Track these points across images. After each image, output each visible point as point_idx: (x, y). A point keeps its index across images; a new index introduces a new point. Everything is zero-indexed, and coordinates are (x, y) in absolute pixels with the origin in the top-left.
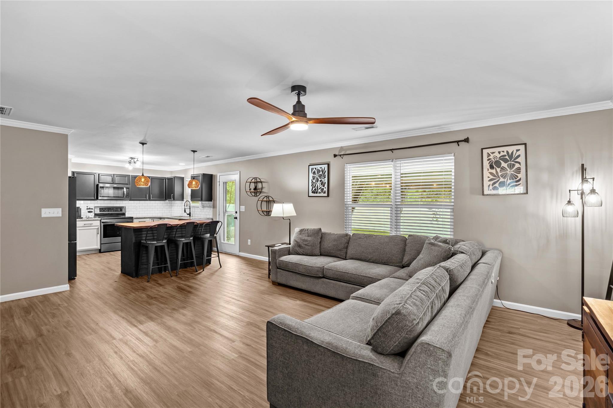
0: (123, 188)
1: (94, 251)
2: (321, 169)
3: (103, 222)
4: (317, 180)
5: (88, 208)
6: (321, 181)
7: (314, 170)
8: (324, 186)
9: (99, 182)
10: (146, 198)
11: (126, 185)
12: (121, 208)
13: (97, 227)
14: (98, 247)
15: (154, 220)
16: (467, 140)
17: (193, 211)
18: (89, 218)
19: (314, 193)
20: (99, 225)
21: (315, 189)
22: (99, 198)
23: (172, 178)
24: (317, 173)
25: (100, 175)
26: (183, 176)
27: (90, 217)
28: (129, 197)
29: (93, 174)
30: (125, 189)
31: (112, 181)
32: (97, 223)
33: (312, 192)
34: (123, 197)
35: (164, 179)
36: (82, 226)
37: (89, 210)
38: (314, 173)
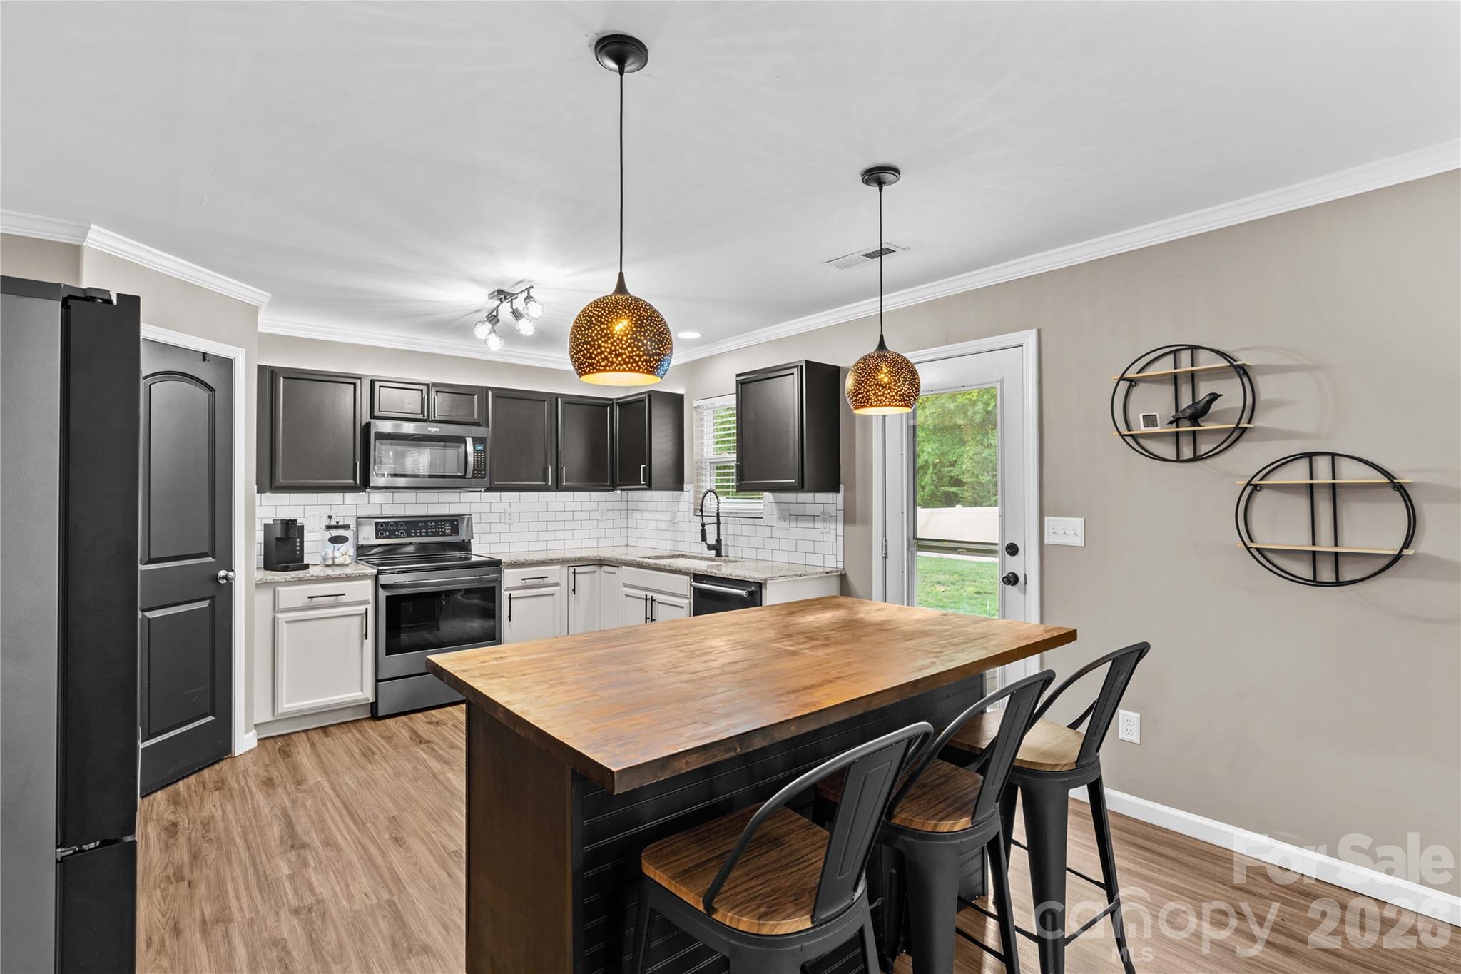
0: (461, 440)
1: (349, 712)
3: (385, 587)
5: (333, 523)
9: (372, 416)
10: (545, 478)
11: (473, 428)
12: (454, 523)
13: (361, 609)
14: (368, 695)
15: (578, 570)
17: (730, 532)
18: (333, 565)
20: (370, 596)
22: (375, 481)
23: (643, 400)
25: (377, 384)
26: (680, 391)
27: (337, 561)
28: (484, 477)
29: (350, 380)
30: (469, 441)
31: (423, 412)
32: (365, 590)
34: (463, 477)
35: (606, 406)
36: (300, 604)
37: (335, 533)
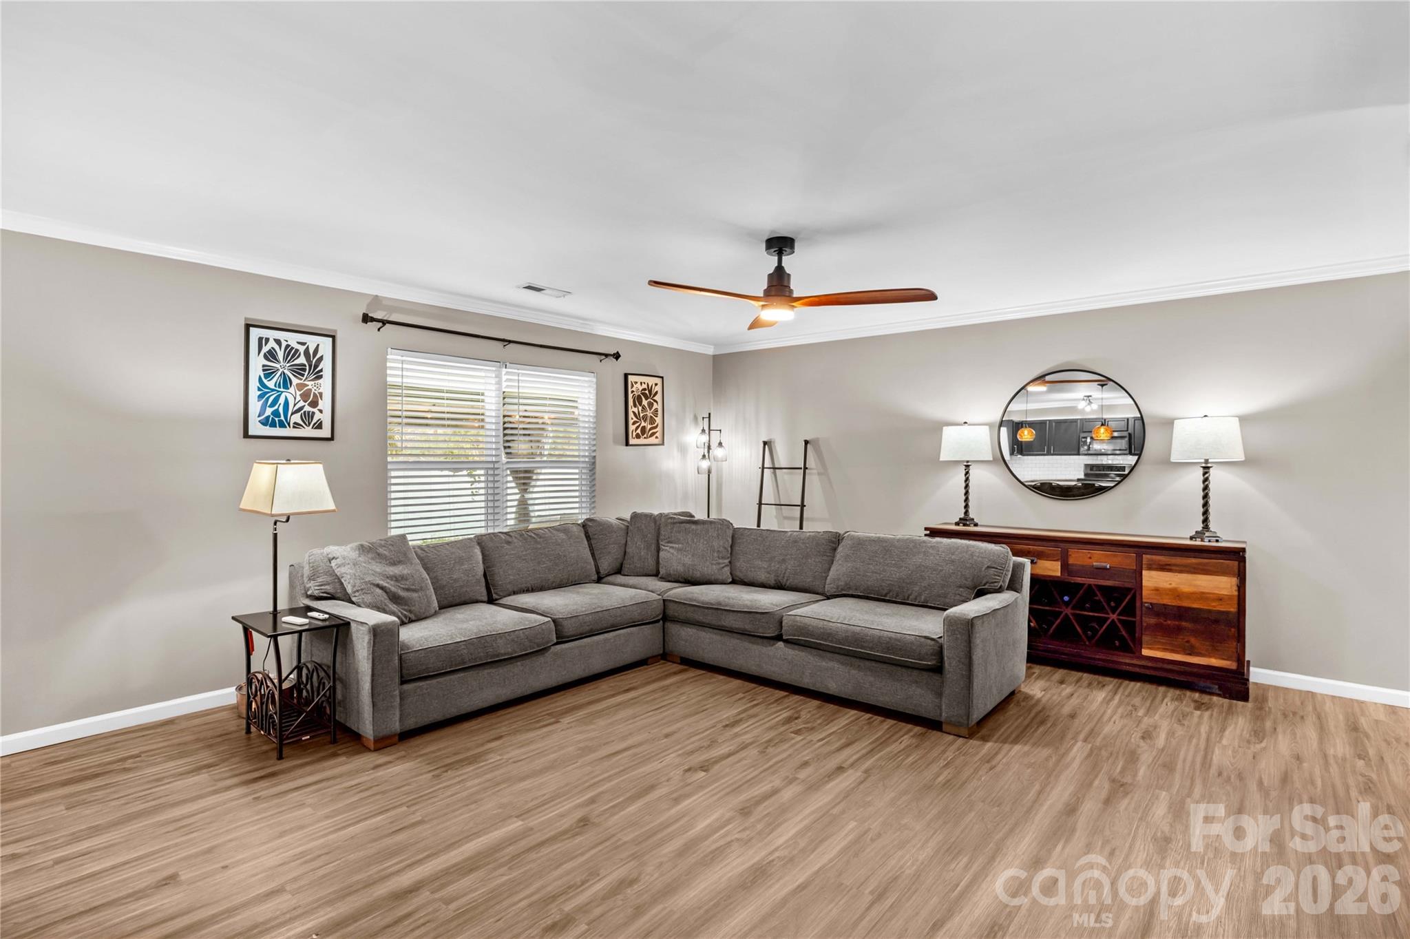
2: (302, 349)
4: (286, 383)
6: (300, 387)
7: (272, 344)
8: (314, 404)
16: (617, 356)
19: (273, 425)
21: (276, 413)
24: (285, 359)
33: (265, 423)
38: (271, 355)
